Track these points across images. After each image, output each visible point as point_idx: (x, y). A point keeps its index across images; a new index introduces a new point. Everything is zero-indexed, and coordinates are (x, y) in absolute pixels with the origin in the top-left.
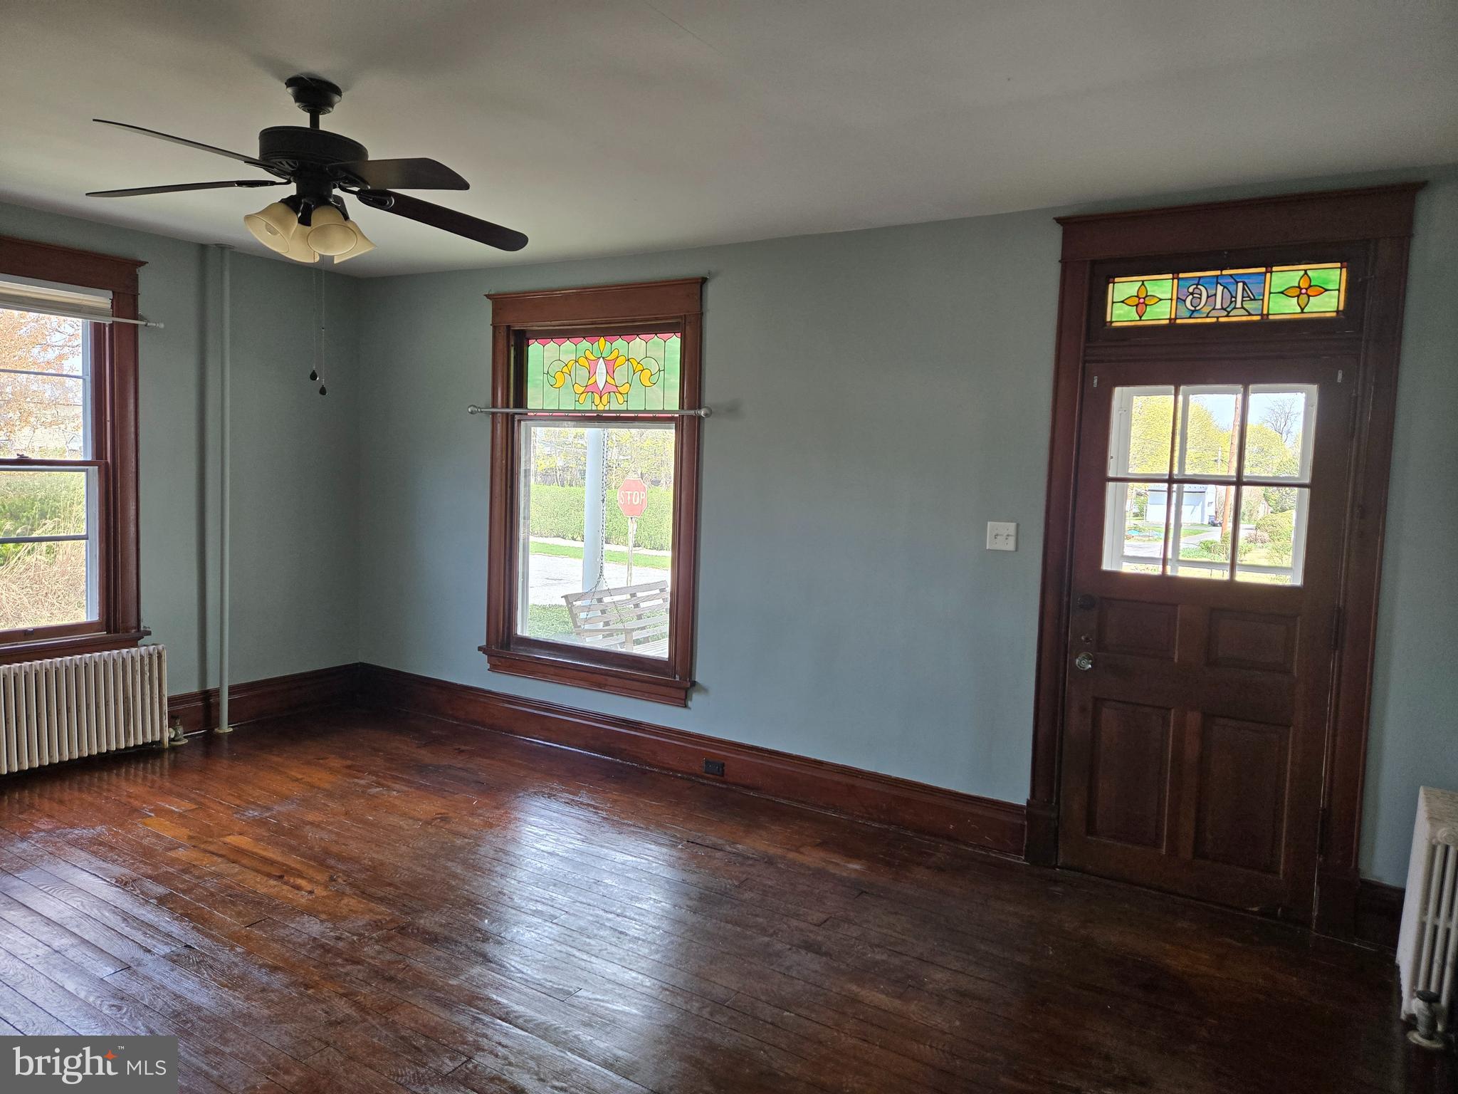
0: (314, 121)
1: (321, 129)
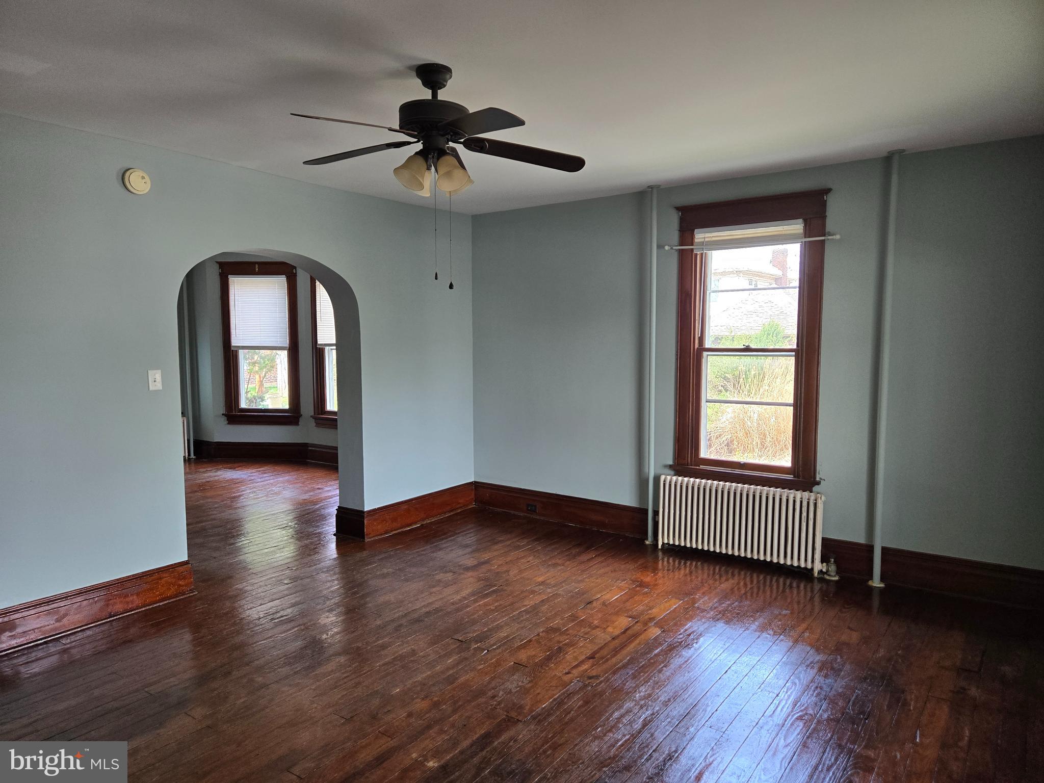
0: (435, 95)
1: (439, 99)
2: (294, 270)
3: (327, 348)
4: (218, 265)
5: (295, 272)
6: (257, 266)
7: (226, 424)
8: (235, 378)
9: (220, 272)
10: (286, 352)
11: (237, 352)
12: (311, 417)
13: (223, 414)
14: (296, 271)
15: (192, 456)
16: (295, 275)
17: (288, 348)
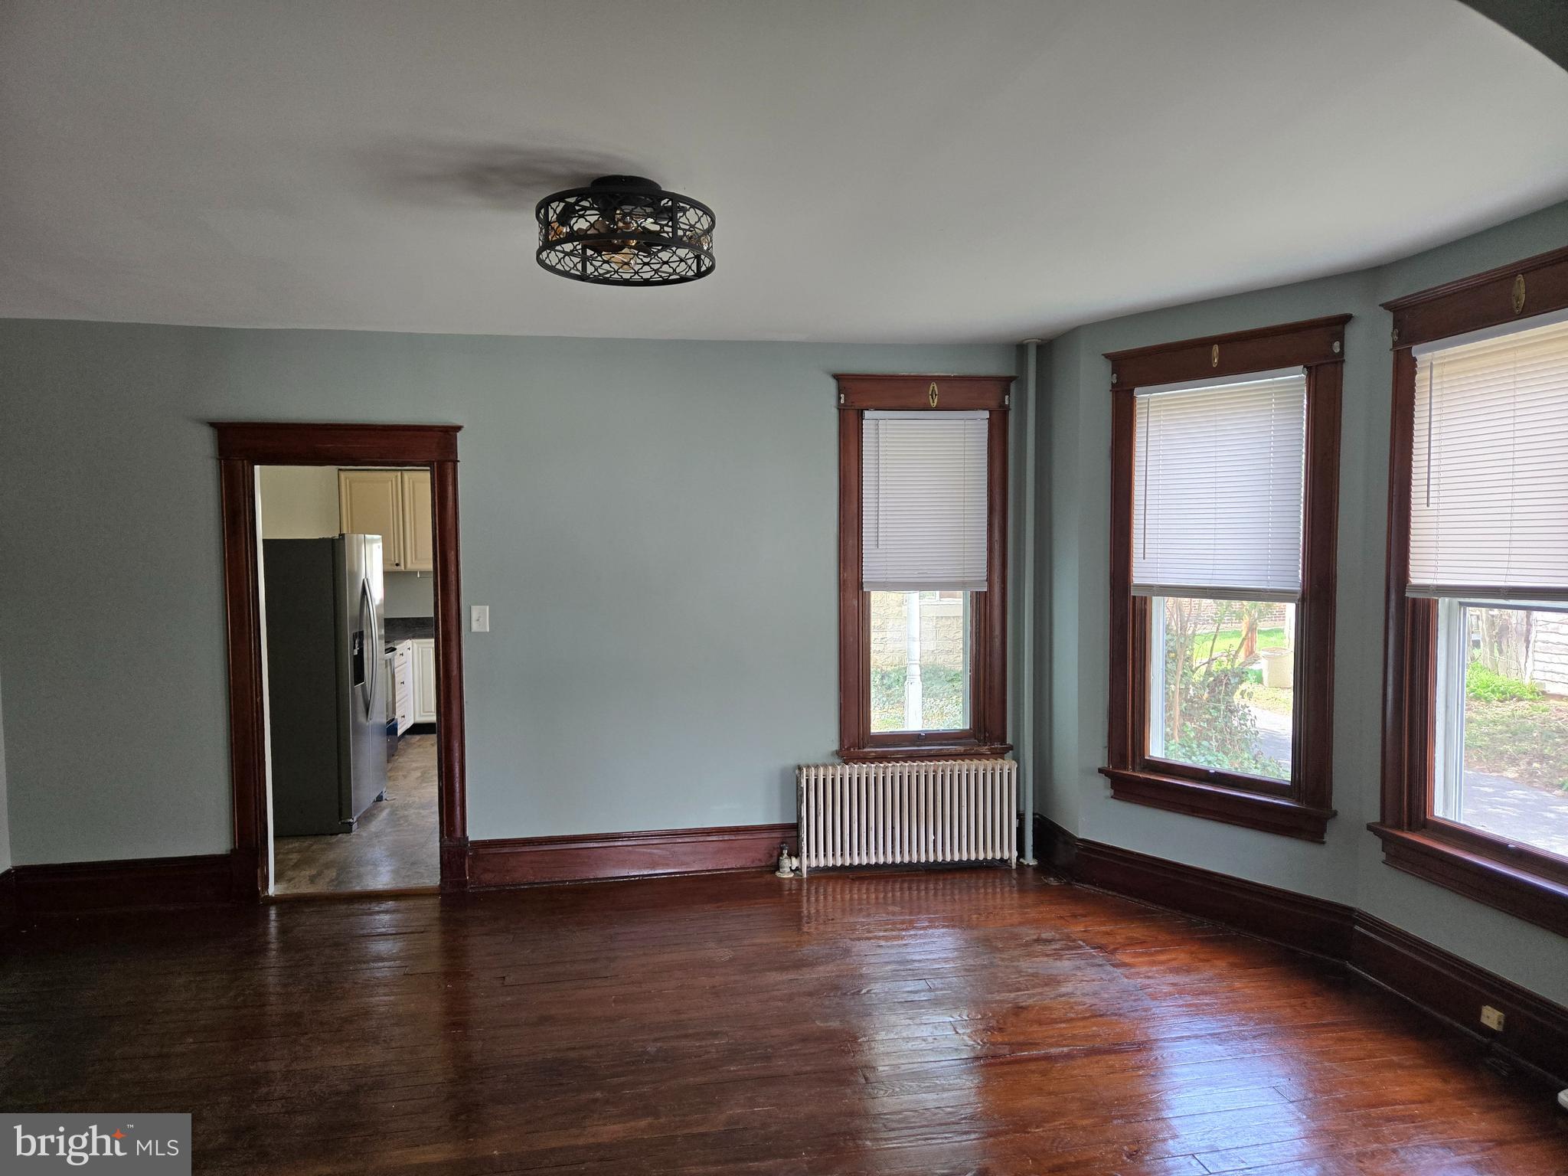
2: (1337, 344)
3: (1443, 603)
4: (1110, 364)
5: (1337, 350)
6: (1216, 349)
7: (1106, 798)
8: (1138, 676)
9: (1115, 381)
10: (1290, 609)
11: (1145, 601)
12: (1370, 827)
13: (1101, 771)
14: (1342, 347)
15: (1030, 860)
16: (1339, 360)
17: (1299, 596)
